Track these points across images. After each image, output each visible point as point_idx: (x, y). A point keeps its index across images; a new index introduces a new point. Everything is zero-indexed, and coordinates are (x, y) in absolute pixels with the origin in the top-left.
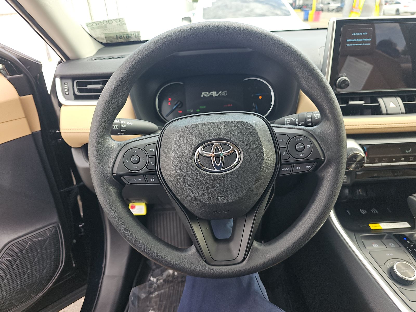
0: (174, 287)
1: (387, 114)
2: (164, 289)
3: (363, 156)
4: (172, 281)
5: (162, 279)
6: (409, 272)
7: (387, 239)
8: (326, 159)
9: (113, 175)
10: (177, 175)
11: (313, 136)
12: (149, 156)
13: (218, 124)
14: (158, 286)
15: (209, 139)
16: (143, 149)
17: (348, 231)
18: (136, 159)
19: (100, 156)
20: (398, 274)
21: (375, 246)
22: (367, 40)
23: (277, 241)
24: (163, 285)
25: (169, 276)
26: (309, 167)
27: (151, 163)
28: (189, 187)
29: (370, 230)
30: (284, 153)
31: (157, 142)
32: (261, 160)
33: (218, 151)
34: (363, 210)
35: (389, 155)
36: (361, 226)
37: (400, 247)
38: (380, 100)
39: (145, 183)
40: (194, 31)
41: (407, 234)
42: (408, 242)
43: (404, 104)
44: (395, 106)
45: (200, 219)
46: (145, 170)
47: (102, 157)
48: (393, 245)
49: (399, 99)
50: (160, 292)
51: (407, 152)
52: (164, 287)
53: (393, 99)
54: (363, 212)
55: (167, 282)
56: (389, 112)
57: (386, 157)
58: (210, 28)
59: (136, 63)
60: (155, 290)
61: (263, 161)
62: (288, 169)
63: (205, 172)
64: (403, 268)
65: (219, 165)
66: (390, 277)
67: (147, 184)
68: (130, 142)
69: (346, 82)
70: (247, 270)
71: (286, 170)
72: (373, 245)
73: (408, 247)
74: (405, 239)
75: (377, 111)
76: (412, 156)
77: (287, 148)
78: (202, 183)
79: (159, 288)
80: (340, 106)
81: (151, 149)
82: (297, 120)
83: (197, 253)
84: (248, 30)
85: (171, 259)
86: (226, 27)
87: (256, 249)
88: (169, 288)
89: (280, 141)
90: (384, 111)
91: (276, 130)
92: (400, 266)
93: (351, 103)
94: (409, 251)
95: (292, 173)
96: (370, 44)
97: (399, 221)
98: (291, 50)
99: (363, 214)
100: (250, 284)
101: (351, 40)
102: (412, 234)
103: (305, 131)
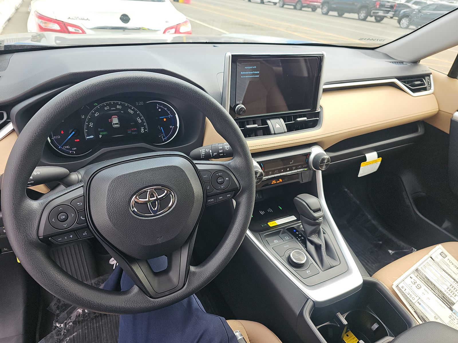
0: (87, 326)
1: (275, 134)
2: (76, 331)
3: (261, 171)
4: (83, 321)
5: (71, 322)
6: (301, 257)
7: (282, 234)
8: (241, 188)
9: (39, 239)
10: (114, 226)
11: (230, 170)
12: (77, 211)
13: (150, 171)
14: (68, 331)
15: (143, 186)
16: (70, 205)
17: (254, 233)
18: (64, 217)
19: (20, 221)
20: (294, 260)
21: (276, 241)
22: (256, 72)
23: (209, 261)
24: (74, 328)
25: (78, 316)
26: (229, 195)
27: (81, 217)
28: (129, 234)
29: (270, 228)
30: (209, 187)
31: (84, 194)
32: (193, 198)
33: (153, 197)
34: (262, 211)
35: (279, 168)
36: (263, 226)
37: (292, 238)
38: (268, 122)
39: (78, 239)
40: (115, 83)
41: (295, 226)
42: (297, 233)
43: (285, 124)
44: (280, 126)
45: (138, 259)
46: (75, 226)
47: (23, 222)
48: (287, 238)
49: (282, 120)
50: (72, 336)
51: (291, 163)
52: (75, 330)
53: (277, 120)
54: (262, 213)
55: (77, 323)
56: (276, 133)
57: (276, 170)
58: (132, 80)
59: (52, 118)
60: (65, 336)
61: (194, 198)
62: (213, 200)
63: (142, 218)
64: (297, 255)
65: (156, 209)
66: (289, 264)
67: (80, 239)
68: (53, 200)
69: (243, 109)
70: (188, 293)
71: (211, 200)
72: (274, 241)
73: (297, 237)
74: (294, 231)
75: (267, 132)
76: (294, 166)
77: (210, 182)
78: (141, 228)
79: (69, 332)
80: (241, 129)
81: (78, 204)
82: (211, 151)
83: (141, 291)
84: (168, 82)
85: (117, 304)
86: (147, 79)
87: (194, 273)
88: (82, 328)
89: (204, 177)
90: (273, 132)
91: (199, 167)
92: (295, 254)
93: (248, 126)
94: (298, 240)
95: (216, 202)
96: (258, 76)
97: (288, 216)
98: (207, 100)
99: (263, 214)
100: (190, 304)
101: (244, 73)
102: (299, 225)
103: (222, 165)
